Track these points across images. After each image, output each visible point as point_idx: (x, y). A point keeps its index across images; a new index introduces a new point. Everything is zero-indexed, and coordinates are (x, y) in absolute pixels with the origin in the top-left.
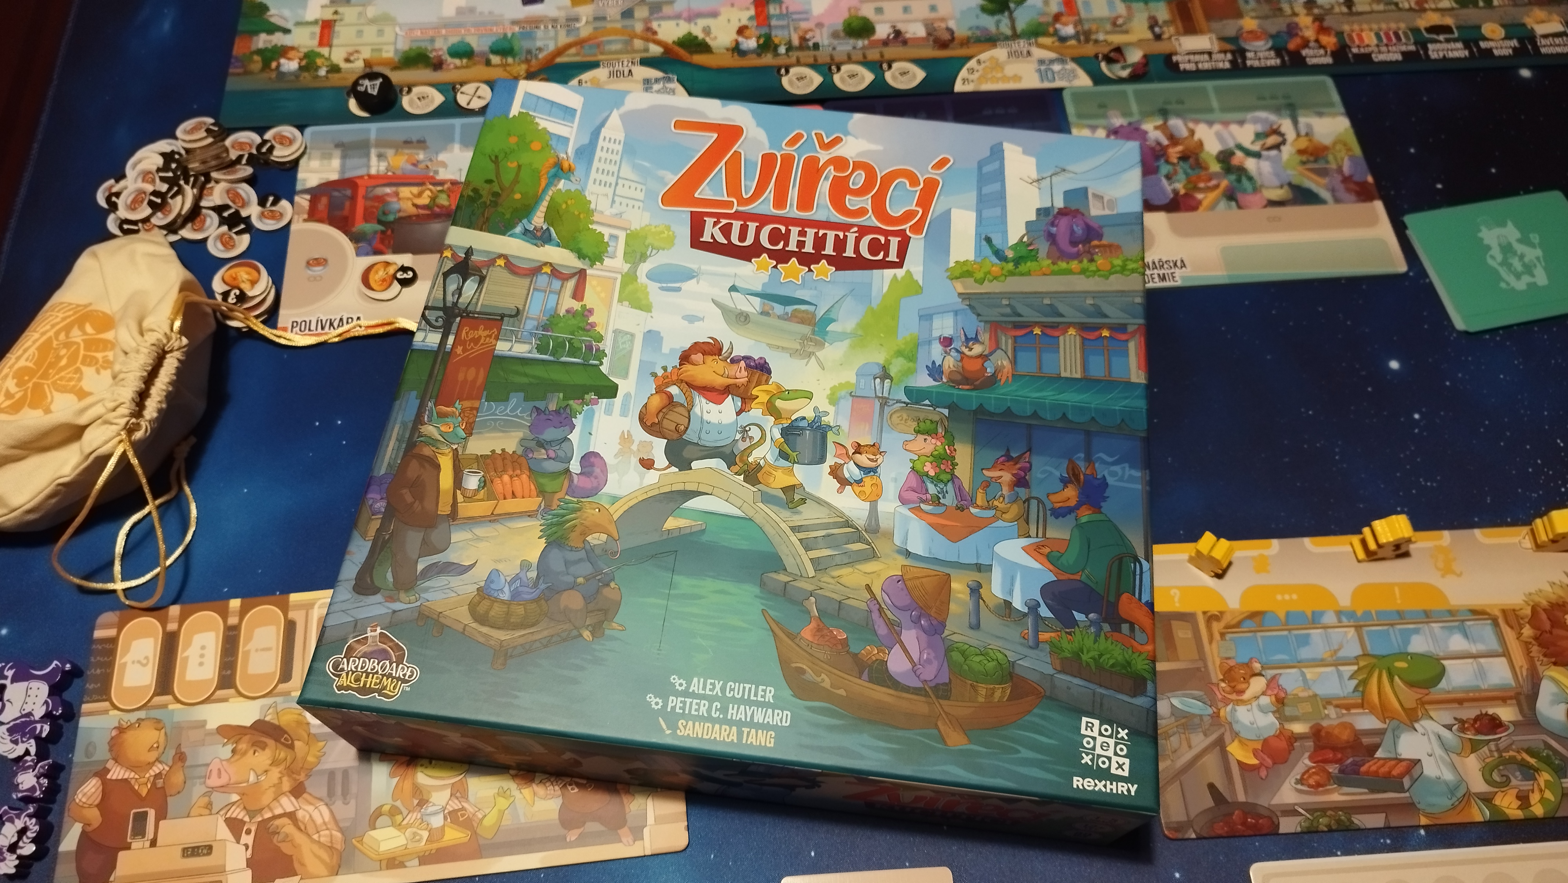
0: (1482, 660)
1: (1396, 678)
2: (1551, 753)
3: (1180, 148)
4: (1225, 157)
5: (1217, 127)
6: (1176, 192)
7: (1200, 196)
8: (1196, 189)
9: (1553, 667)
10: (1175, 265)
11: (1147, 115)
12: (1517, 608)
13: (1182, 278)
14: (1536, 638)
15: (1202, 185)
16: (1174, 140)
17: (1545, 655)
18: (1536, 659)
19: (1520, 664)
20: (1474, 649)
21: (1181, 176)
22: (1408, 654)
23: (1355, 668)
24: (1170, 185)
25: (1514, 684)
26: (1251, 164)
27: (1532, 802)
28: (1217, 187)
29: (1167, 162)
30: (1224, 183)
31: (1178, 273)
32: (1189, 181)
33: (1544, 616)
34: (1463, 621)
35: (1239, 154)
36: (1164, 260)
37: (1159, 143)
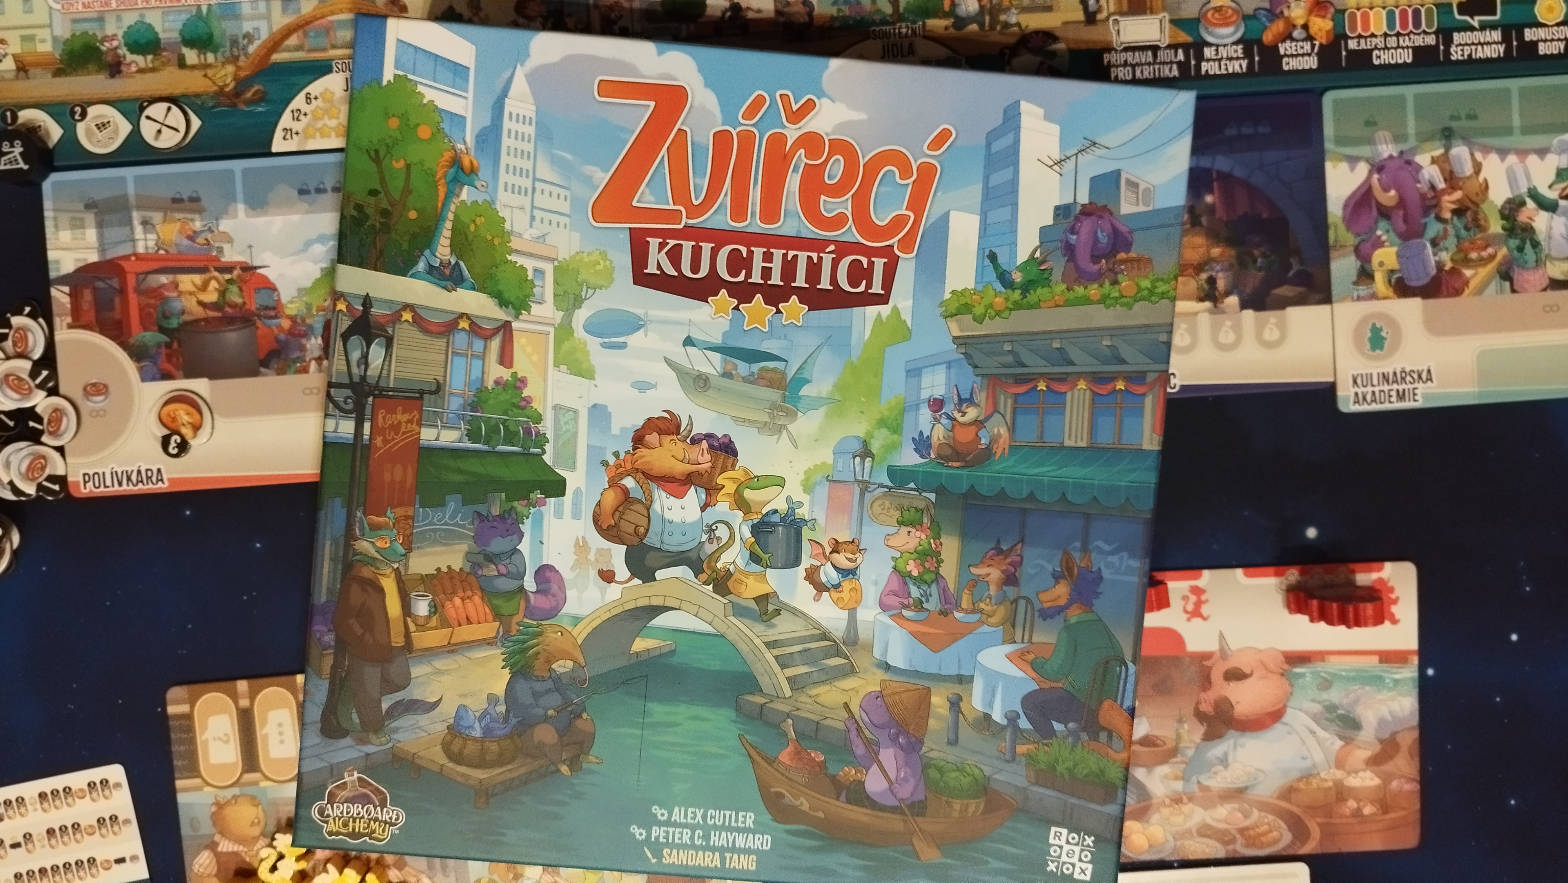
3: (1458, 195)
4: (1512, 208)
5: (1512, 159)
6: (1440, 266)
7: (1468, 273)
8: (1467, 262)
10: (1420, 377)
11: (1425, 138)
13: (1424, 396)
15: (1474, 255)
16: (1452, 179)
21: (1451, 242)
24: (1435, 254)
26: (1541, 221)
28: (1492, 257)
29: (1439, 219)
30: (1503, 251)
31: (1422, 388)
32: (1460, 249)
35: (1531, 204)
36: (1407, 370)
37: (1433, 187)
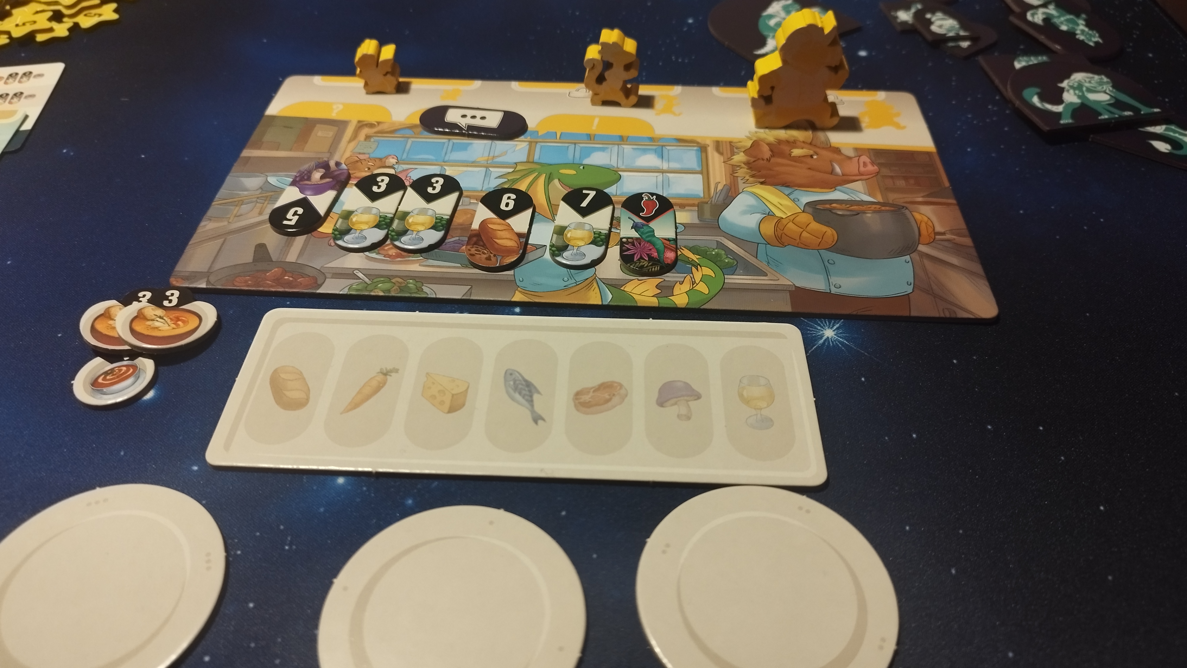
0: (671, 175)
1: (556, 181)
2: (723, 252)
9: (759, 185)
12: (735, 141)
14: (747, 163)
17: (753, 176)
18: (739, 179)
19: (718, 180)
20: (665, 166)
22: (582, 164)
23: (511, 170)
25: (702, 195)
27: (676, 291)
33: (766, 149)
34: (663, 146)
